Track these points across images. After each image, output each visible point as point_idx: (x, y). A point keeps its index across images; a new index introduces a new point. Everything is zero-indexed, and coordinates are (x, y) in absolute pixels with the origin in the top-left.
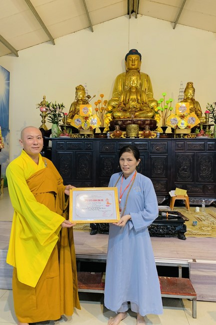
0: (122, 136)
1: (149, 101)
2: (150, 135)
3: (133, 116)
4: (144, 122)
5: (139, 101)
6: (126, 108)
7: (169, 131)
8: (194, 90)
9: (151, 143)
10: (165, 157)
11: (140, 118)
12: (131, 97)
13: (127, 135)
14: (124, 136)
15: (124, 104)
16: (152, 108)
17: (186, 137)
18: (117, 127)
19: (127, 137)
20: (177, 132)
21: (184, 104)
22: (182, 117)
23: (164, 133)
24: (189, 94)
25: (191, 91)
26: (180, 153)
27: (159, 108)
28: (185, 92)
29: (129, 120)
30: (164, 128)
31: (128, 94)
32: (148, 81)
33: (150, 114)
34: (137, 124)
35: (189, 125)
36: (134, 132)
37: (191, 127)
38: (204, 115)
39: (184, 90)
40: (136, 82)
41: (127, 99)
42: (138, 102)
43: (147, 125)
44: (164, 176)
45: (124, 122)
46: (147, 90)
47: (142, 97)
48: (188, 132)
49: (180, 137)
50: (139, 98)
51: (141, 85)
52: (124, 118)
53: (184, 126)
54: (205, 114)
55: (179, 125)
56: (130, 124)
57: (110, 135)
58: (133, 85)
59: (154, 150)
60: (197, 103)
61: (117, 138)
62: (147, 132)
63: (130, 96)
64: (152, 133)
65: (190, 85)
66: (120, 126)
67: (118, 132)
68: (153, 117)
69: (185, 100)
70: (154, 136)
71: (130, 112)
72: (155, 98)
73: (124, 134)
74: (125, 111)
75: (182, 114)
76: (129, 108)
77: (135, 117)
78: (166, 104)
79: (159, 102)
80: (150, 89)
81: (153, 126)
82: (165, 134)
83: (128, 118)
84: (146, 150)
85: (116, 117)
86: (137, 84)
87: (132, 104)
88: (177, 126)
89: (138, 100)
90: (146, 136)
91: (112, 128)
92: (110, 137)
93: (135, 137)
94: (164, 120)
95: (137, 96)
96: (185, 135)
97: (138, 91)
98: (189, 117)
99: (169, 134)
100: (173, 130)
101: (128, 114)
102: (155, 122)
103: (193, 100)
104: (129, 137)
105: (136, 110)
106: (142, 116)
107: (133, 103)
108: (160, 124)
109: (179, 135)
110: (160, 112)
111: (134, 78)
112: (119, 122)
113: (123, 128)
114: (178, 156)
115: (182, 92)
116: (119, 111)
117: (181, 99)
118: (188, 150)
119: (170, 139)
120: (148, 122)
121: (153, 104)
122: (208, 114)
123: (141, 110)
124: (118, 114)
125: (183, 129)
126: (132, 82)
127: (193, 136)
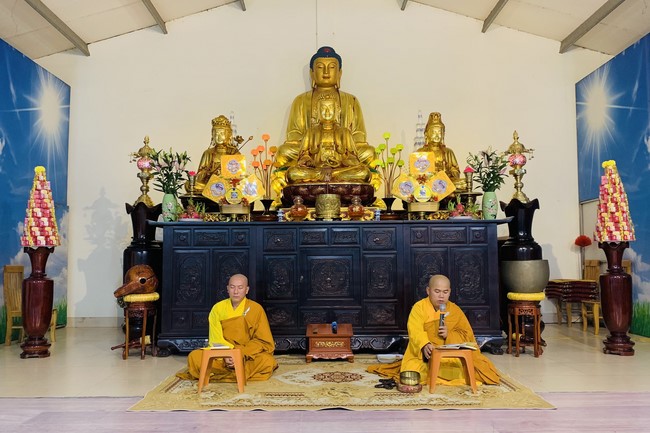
0: (309, 217)
1: (359, 148)
2: (361, 214)
3: (328, 178)
4: (350, 189)
5: (339, 148)
6: (313, 163)
7: (397, 206)
8: (443, 129)
9: (365, 229)
10: (392, 256)
11: (343, 181)
12: (323, 141)
13: (318, 215)
14: (312, 217)
15: (310, 154)
16: (365, 162)
17: (430, 218)
18: (298, 199)
19: (317, 219)
20: (414, 208)
21: (425, 155)
22: (422, 179)
23: (389, 210)
24: (434, 136)
25: (437, 130)
26: (421, 248)
27: (378, 162)
28: (426, 131)
29: (322, 186)
30: (389, 201)
31: (318, 135)
32: (356, 108)
33: (362, 174)
34: (336, 193)
35: (435, 194)
36: (330, 208)
37: (440, 199)
38: (462, 176)
39: (424, 127)
40: (332, 112)
41: (316, 144)
42: (337, 150)
43: (355, 194)
44: (392, 295)
45: (310, 189)
46: (354, 126)
47: (345, 142)
48: (434, 207)
49: (420, 218)
50: (339, 142)
51: (342, 117)
52: (311, 181)
53: (425, 197)
54: (465, 173)
55: (417, 196)
56: (322, 192)
57: (284, 215)
58: (328, 118)
59: (371, 243)
60: (450, 152)
61: (298, 221)
62: (357, 209)
63: (321, 140)
64: (366, 209)
65: (434, 119)
66: (303, 196)
67: (300, 209)
68: (367, 179)
69: (427, 147)
70: (369, 215)
71: (323, 171)
72: (370, 141)
73: (312, 214)
74: (312, 167)
75: (422, 174)
76: (321, 162)
77: (333, 179)
78: (391, 155)
79: (378, 151)
80: (360, 125)
81: (368, 197)
82: (391, 212)
83: (319, 181)
84: (356, 243)
85: (295, 179)
86: (334, 117)
87: (326, 154)
88: (413, 197)
89: (337, 146)
90: (354, 216)
91: (287, 202)
92: (284, 218)
93: (334, 219)
94: (388, 185)
95: (335, 139)
96: (428, 213)
97: (337, 129)
98: (434, 180)
99: (397, 212)
100: (405, 204)
101: (318, 174)
102: (371, 190)
103: (441, 146)
104: (322, 219)
105: (332, 165)
106: (345, 177)
107: (328, 153)
108: (380, 193)
109: (417, 214)
110: (380, 169)
111: (328, 104)
112: (301, 189)
113: (310, 202)
114: (415, 255)
115: (421, 130)
116: (301, 168)
117: (420, 144)
118: (435, 243)
119: (401, 221)
120: (358, 189)
121: (366, 154)
122: (469, 174)
123: (343, 166)
124: (299, 174)
125: (423, 204)
126: (324, 112)
127: (443, 216)
